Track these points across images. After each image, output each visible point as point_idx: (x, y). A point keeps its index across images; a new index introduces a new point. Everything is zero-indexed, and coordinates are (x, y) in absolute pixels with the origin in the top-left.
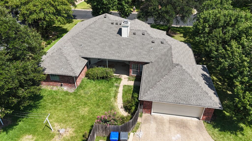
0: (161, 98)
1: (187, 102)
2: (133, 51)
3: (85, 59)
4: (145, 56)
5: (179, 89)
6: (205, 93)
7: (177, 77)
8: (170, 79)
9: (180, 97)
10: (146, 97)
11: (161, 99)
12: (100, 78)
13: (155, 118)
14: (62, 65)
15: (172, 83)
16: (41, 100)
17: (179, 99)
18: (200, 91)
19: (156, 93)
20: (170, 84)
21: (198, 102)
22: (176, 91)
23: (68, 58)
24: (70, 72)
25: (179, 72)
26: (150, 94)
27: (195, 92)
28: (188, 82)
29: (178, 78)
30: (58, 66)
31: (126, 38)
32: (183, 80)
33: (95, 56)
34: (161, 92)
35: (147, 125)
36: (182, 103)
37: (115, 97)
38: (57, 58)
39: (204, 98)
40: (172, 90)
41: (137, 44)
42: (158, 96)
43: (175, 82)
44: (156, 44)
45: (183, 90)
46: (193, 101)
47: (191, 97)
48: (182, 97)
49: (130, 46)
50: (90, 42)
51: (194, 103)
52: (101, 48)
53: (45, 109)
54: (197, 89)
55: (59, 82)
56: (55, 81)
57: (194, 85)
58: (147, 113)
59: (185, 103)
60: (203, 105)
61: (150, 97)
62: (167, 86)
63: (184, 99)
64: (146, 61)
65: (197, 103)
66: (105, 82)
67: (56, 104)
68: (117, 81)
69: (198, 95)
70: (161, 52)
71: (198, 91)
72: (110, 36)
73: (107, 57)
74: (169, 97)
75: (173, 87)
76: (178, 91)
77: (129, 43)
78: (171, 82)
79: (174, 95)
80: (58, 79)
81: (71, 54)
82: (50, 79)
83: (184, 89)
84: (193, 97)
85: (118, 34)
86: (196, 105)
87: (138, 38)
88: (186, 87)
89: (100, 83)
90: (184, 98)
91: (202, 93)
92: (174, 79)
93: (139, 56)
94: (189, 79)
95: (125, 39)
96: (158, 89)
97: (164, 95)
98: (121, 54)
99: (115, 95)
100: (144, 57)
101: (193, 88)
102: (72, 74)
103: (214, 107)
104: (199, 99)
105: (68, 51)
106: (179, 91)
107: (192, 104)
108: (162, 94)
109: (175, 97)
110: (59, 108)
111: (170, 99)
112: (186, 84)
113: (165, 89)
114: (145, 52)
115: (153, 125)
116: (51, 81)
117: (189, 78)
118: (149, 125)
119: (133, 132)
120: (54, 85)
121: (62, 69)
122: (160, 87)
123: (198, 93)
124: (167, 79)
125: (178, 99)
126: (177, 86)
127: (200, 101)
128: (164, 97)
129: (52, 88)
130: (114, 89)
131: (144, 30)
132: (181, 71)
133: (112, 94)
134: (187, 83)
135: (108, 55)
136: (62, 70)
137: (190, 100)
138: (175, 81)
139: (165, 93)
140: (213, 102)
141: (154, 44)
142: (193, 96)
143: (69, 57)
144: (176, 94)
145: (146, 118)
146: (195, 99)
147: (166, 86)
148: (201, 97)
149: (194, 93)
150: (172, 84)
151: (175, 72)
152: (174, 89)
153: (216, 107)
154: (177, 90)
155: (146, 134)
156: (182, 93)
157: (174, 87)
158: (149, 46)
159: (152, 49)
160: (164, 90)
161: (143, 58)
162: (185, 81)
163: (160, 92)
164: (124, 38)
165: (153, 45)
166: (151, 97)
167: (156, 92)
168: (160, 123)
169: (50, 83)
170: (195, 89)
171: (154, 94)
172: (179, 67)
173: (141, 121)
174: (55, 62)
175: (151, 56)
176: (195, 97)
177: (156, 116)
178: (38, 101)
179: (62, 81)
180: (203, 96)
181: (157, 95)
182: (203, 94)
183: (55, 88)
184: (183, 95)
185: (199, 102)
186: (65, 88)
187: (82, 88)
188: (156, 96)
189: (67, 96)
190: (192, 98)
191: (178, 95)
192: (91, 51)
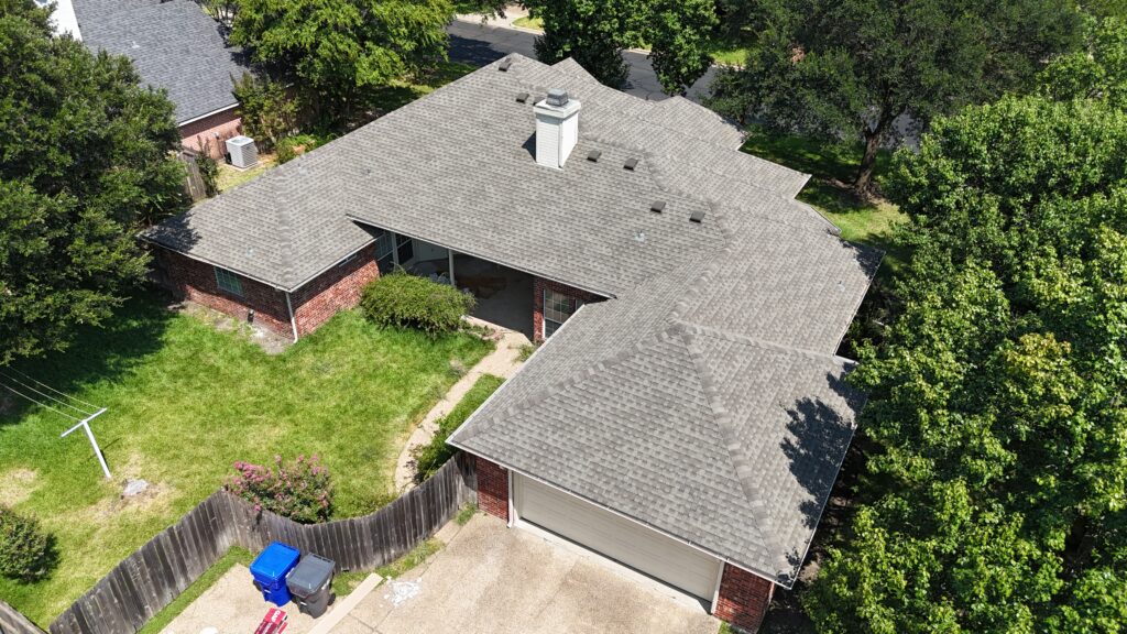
0: (537, 461)
1: (640, 509)
2: (559, 231)
3: (364, 232)
4: (596, 264)
5: (631, 438)
6: (740, 488)
7: (646, 383)
8: (612, 384)
9: (620, 478)
10: (477, 440)
11: (535, 465)
12: (404, 322)
13: (514, 545)
14: (256, 235)
15: (613, 406)
16: (148, 357)
17: (613, 483)
18: (722, 473)
19: (524, 432)
20: (601, 408)
21: (691, 521)
22: (612, 446)
23: (291, 214)
24: (273, 270)
25: (663, 363)
26: (500, 430)
27: (694, 473)
28: (686, 418)
29: (649, 391)
30: (242, 240)
31: (553, 171)
32: (666, 404)
33: (401, 224)
34: (549, 434)
35: (459, 563)
36: (616, 505)
37: (416, 414)
38: (252, 206)
39: (727, 513)
40: (601, 435)
41: (583, 207)
42: (527, 447)
43: (629, 405)
44: (668, 220)
45: (647, 449)
46: (666, 511)
47: (667, 490)
48: (626, 479)
49: (554, 208)
50: (406, 165)
51: (671, 520)
52: (436, 197)
53: (141, 391)
54: (710, 461)
55: (241, 302)
56: (231, 297)
57: (705, 438)
58: (496, 514)
59: (626, 509)
60: (708, 542)
61: (495, 441)
62: (584, 413)
63: (633, 490)
64: (592, 286)
65: (681, 525)
66: (419, 344)
67: (187, 385)
68: (471, 349)
69: (702, 489)
70: (672, 262)
71: (713, 470)
72: (488, 151)
73: (446, 238)
74: (571, 464)
75: (611, 424)
76: (621, 445)
77: (554, 195)
78: (611, 398)
79: (597, 460)
80: (237, 289)
81: (311, 198)
82: (216, 283)
83: (650, 445)
84: (675, 491)
85: (525, 150)
86: (676, 532)
87: (599, 182)
88: (666, 436)
89: (396, 342)
90: (634, 484)
91: (726, 486)
92: (628, 391)
93: (574, 262)
94: (694, 406)
95: (543, 174)
96: (541, 418)
97: (556, 452)
98: (504, 237)
99: (421, 406)
100: (591, 267)
101: (697, 450)
102: (274, 280)
103: (753, 565)
104: (699, 511)
105: (305, 186)
106: (624, 449)
107: (658, 523)
108: (549, 441)
109: (599, 470)
110: (187, 401)
111: (574, 473)
112: (671, 426)
113: (573, 424)
114: (606, 245)
115: (488, 570)
116: (218, 295)
117: (696, 400)
118: (470, 567)
119: (384, 575)
120: (229, 309)
121: (251, 251)
122: (555, 409)
123: (709, 480)
124: (600, 383)
125: (607, 483)
126: (630, 425)
127: (700, 519)
128: (551, 457)
129: (217, 322)
130: (435, 379)
131: (641, 148)
132: (675, 361)
133: (413, 401)
134: (676, 419)
135: (452, 231)
136: (250, 256)
137: (659, 502)
138: (629, 401)
139: (564, 440)
140: (761, 542)
141: (659, 217)
142: (678, 487)
143: (295, 212)
144: (609, 458)
145: (480, 532)
146: (679, 506)
147: (581, 410)
148: (714, 501)
149: (688, 475)
150: (608, 409)
151: (647, 359)
152: (608, 435)
153: (764, 569)
154: (619, 442)
155: (428, 600)
156: (636, 459)
157: (614, 426)
158: (633, 222)
159: (642, 240)
160: (567, 429)
161: (587, 271)
162: (670, 412)
163: (543, 432)
164: (543, 168)
165: (654, 221)
166: (499, 443)
167: (528, 426)
168: (523, 570)
169: (215, 298)
170: (701, 457)
171: (517, 436)
172: (674, 341)
173: (446, 541)
174: (239, 220)
175: (621, 271)
176: (685, 496)
177: (525, 537)
178: (139, 356)
179: (250, 300)
180: (724, 501)
181: (525, 443)
182: (731, 491)
183: (227, 325)
184: (635, 473)
185: (694, 524)
186: (261, 333)
187: (320, 347)
188: (519, 444)
189: (245, 363)
190: (671, 497)
191: (615, 467)
192: (397, 201)
